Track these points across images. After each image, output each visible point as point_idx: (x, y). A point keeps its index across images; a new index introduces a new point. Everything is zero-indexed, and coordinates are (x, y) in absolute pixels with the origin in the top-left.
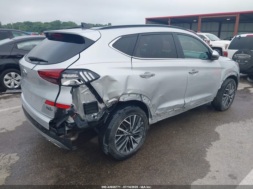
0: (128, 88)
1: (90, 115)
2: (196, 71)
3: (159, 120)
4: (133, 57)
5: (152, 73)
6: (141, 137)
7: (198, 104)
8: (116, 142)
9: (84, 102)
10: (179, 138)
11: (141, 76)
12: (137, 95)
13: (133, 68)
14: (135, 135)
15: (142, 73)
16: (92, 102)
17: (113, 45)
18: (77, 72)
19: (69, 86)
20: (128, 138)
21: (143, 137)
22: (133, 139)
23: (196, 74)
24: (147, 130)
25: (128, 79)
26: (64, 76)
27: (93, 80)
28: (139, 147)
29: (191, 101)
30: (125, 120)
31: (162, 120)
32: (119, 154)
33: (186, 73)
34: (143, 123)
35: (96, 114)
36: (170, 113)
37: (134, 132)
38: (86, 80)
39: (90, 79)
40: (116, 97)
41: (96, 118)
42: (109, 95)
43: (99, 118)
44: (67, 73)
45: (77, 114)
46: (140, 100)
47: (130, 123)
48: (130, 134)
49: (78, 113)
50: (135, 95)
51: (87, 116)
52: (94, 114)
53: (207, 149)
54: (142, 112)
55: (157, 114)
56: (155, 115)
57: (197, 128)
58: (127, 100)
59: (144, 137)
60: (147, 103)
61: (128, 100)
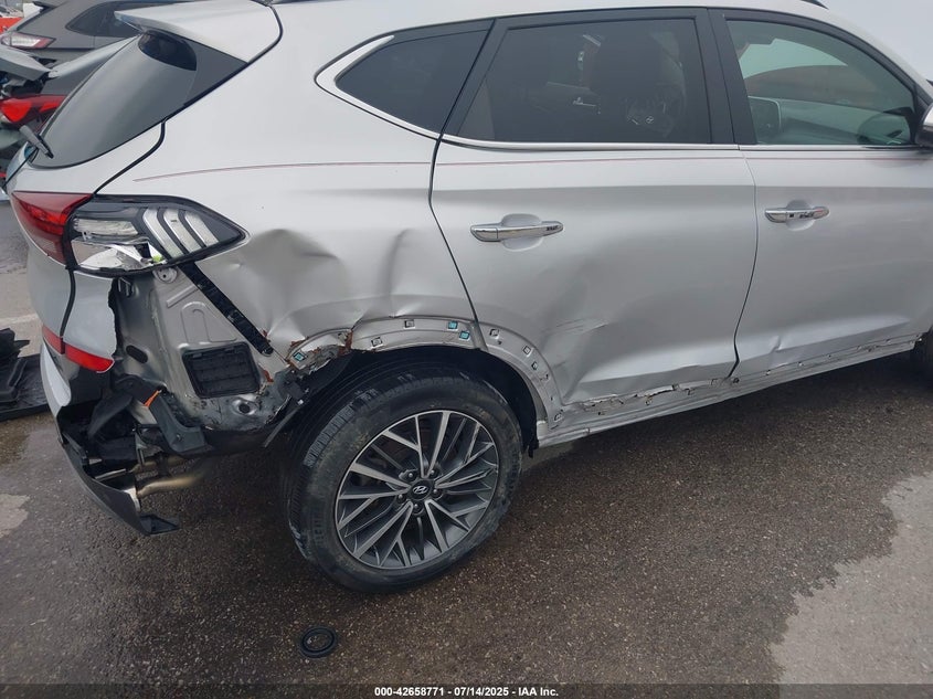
0: (401, 289)
1: (223, 399)
2: (812, 208)
3: (593, 430)
4: (446, 137)
5: (545, 216)
6: (486, 503)
7: (817, 365)
8: (342, 523)
9: (185, 345)
10: (687, 518)
11: (476, 234)
12: (453, 325)
13: (439, 192)
14: (449, 492)
15: (490, 217)
16: (223, 344)
17: (343, 81)
18: (132, 211)
19: (103, 272)
20: (410, 505)
21: (493, 505)
22: (435, 510)
23: (811, 223)
24: (514, 475)
25: (398, 248)
26: (84, 226)
27: (206, 252)
28: (471, 544)
29: (775, 350)
30: (387, 433)
31: (609, 430)
32: (364, 570)
33: (749, 217)
34: (490, 445)
35: (249, 398)
36: (656, 402)
37: (441, 483)
38: (175, 252)
39: (192, 247)
40: (337, 332)
41: (252, 413)
42: (300, 318)
43: (266, 413)
44: (94, 215)
45: (165, 390)
46: (471, 346)
47: (418, 448)
48: (421, 489)
49: (168, 389)
50: (440, 325)
51: (208, 401)
52: (242, 396)
53: (798, 597)
54: (482, 397)
55: (580, 405)
56: (566, 409)
57: (797, 473)
58: (396, 347)
59: (499, 502)
60: (516, 360)
61: (402, 346)
